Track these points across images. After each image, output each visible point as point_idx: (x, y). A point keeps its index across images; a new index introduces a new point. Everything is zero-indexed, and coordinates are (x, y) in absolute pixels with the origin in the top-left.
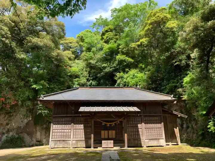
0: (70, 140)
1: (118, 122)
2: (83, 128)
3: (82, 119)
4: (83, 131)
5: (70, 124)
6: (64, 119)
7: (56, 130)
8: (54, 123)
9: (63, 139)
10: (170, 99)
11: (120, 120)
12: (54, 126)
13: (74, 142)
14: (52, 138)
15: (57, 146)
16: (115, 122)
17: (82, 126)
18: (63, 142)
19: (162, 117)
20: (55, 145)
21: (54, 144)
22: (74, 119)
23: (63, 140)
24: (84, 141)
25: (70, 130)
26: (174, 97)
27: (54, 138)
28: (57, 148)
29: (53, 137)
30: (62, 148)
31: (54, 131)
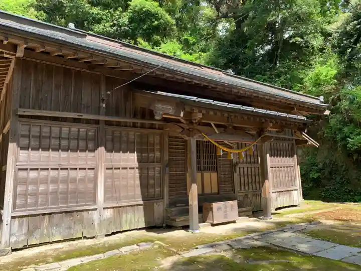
0: (95, 207)
2: (136, 164)
3: (133, 134)
4: (138, 175)
5: (93, 151)
6: (65, 130)
7: (33, 174)
8: (25, 142)
9: (63, 207)
12: (23, 154)
13: (108, 213)
14: (14, 206)
15: (42, 235)
17: (132, 158)
18: (68, 220)
20: (30, 233)
21: (24, 230)
23: (66, 212)
24: (142, 207)
25: (91, 173)
27: (25, 205)
28: (41, 244)
29: (18, 201)
30: (65, 241)
31: (22, 174)
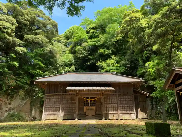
0: (59, 113)
1: (97, 99)
6: (54, 97)
7: (48, 106)
10: (140, 81)
11: (99, 97)
12: (46, 102)
14: (45, 112)
16: (95, 99)
19: (133, 96)
20: (47, 117)
22: (63, 97)
23: (54, 114)
25: (59, 106)
26: (142, 79)
28: (49, 120)
30: (53, 120)
